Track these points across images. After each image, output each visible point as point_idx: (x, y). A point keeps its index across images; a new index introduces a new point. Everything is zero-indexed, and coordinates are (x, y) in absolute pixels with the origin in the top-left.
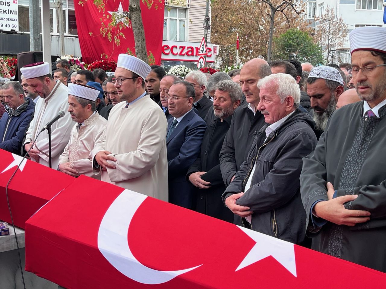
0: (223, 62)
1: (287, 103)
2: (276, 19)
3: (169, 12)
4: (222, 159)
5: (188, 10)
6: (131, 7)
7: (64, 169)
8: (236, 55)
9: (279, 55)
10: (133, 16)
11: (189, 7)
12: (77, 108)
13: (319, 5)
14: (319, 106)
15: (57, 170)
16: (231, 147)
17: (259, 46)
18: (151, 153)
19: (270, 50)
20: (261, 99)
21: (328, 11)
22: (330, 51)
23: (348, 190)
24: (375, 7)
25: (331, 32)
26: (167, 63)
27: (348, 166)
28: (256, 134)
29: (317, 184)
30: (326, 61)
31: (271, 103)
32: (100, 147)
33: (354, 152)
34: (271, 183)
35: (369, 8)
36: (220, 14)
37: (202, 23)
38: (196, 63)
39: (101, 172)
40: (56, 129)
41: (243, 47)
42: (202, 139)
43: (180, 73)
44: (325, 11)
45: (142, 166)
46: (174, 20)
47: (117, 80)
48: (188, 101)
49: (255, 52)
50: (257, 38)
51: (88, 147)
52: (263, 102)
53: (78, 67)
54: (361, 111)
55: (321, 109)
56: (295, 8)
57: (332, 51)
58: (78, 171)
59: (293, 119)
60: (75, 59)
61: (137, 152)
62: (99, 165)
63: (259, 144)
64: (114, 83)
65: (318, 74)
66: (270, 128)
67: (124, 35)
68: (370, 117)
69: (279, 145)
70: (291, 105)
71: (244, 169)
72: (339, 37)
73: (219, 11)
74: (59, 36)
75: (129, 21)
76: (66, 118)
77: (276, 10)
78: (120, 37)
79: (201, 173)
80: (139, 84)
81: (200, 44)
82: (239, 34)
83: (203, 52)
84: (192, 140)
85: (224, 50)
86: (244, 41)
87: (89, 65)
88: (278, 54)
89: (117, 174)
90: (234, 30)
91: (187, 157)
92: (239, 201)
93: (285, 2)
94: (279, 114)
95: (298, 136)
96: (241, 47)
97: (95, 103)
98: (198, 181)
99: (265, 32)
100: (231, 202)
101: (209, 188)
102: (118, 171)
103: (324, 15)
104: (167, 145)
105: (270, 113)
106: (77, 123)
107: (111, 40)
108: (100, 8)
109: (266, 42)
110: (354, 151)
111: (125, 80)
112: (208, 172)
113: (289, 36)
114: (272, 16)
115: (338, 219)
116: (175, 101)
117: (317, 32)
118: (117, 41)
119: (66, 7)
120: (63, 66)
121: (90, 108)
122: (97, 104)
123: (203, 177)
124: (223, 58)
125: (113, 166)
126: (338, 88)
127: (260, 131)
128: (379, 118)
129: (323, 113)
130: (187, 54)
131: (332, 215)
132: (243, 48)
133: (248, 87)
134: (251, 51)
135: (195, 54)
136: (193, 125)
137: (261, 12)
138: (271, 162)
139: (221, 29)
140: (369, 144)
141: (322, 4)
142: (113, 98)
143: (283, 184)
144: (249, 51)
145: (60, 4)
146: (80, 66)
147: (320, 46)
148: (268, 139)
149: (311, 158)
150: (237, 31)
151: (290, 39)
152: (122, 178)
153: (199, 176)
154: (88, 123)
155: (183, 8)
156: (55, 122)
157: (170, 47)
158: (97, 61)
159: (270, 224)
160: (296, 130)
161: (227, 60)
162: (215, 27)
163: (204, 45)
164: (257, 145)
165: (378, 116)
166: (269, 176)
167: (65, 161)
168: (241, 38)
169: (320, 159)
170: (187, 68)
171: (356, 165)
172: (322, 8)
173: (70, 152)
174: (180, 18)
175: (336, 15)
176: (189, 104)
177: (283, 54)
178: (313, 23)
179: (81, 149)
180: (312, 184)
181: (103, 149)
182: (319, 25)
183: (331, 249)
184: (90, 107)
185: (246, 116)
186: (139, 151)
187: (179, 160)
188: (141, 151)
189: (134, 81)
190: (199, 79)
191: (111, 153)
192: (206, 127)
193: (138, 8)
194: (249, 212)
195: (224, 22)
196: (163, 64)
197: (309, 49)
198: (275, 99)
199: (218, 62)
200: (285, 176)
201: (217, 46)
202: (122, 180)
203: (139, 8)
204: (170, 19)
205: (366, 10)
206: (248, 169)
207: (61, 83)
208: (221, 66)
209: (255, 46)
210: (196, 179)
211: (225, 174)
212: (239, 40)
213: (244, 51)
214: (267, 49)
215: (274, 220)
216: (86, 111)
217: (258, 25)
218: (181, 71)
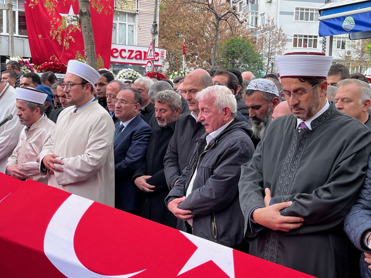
0: (170, 66)
1: (224, 113)
2: (220, 27)
3: (118, 17)
4: (166, 164)
5: (137, 15)
6: (81, 11)
7: (12, 171)
8: (182, 60)
9: (223, 62)
10: (83, 20)
11: (138, 13)
12: (26, 112)
13: (260, 15)
14: (257, 116)
15: (5, 173)
16: (175, 152)
17: (204, 52)
18: (98, 157)
19: (215, 56)
20: (200, 111)
21: (269, 21)
22: (270, 59)
23: (283, 197)
24: (312, 19)
25: (271, 41)
26: (116, 65)
27: (283, 175)
28: (198, 141)
29: (255, 191)
30: (266, 68)
31: (210, 114)
32: (48, 150)
33: (289, 162)
34: (212, 188)
35: (306, 19)
36: (167, 20)
37: (150, 28)
38: (144, 66)
39: (48, 174)
40: (5, 131)
41: (189, 52)
42: (147, 144)
43: (128, 76)
44: (266, 21)
45: (89, 170)
46: (123, 25)
47: (66, 86)
48: (135, 107)
49: (200, 58)
50: (203, 44)
51: (36, 150)
52: (203, 113)
53: (27, 68)
54: (294, 123)
55: (258, 118)
56: (238, 17)
57: (272, 59)
58: (25, 173)
59: (231, 128)
60: (24, 60)
61: (84, 156)
62: (46, 168)
63: (200, 151)
64: (64, 88)
65: (256, 87)
66: (210, 136)
67: (74, 38)
68: (303, 129)
69: (219, 152)
70: (228, 115)
71: (186, 174)
72: (279, 46)
73: (167, 17)
74: (8, 36)
75: (79, 25)
76: (15, 121)
77: (220, 19)
78: (70, 41)
79: (146, 177)
80: (88, 90)
81: (148, 48)
82: (185, 40)
83: (151, 56)
84: (138, 144)
85: (171, 55)
86: (190, 47)
87: (38, 67)
88: (222, 60)
89: (64, 177)
90: (181, 36)
91: (134, 161)
92: (181, 206)
93: (229, 11)
94: (218, 123)
95: (237, 144)
96: (187, 52)
97: (43, 106)
98: (143, 185)
99: (210, 39)
100: (173, 206)
101: (154, 192)
102: (65, 174)
103: (265, 25)
104: (114, 148)
105: (210, 124)
106: (26, 126)
107: (60, 42)
108: (50, 11)
109: (211, 49)
110: (288, 160)
111: (74, 86)
112: (153, 176)
113: (232, 44)
114: (216, 25)
115: (274, 225)
116: (123, 105)
117: (259, 40)
118: (66, 44)
119: (16, 8)
120: (13, 67)
121: (39, 112)
122: (46, 108)
123: (148, 181)
124: (170, 62)
125: (60, 169)
126: (274, 100)
127: (201, 138)
128: (311, 130)
129: (260, 122)
130: (136, 57)
131: (269, 221)
132: (189, 54)
133: (191, 97)
134: (196, 57)
135: (143, 58)
136: (140, 130)
137: (207, 20)
138: (211, 168)
139: (169, 34)
140: (302, 154)
141: (263, 14)
142: (63, 101)
143: (223, 189)
144: (194, 56)
145: (10, 6)
146: (29, 68)
147: (261, 54)
148: (208, 146)
149: (249, 166)
150: (183, 37)
151: (234, 46)
152: (69, 181)
153: (145, 180)
154: (37, 126)
155: (131, 13)
156: (3, 124)
157: (119, 50)
158: (46, 62)
159: (210, 226)
160: (235, 138)
161: (174, 65)
162: (163, 32)
163: (152, 49)
164: (198, 152)
165: (310, 128)
166: (209, 181)
167: (13, 164)
168: (188, 44)
169: (257, 167)
170: (136, 72)
171: (290, 174)
172: (263, 17)
173: (18, 155)
174: (128, 23)
175: (276, 25)
176: (135, 110)
177: (227, 60)
178: (255, 31)
179: (29, 152)
180: (251, 191)
181: (51, 152)
182: (260, 34)
183: (267, 252)
184: (39, 110)
185: (189, 123)
186: (86, 155)
187: (126, 164)
188: (88, 155)
189: (83, 86)
190: (148, 85)
191: (59, 157)
192: (151, 132)
193: (87, 13)
194: (190, 216)
195: (171, 28)
196: (112, 66)
197: (251, 56)
198: (213, 110)
199: (165, 66)
200: (224, 181)
201: (164, 51)
202: (69, 183)
203: (89, 12)
204: (119, 23)
205: (304, 21)
206: (190, 174)
207: (10, 86)
208: (168, 69)
209: (200, 52)
210: (141, 183)
211: (169, 178)
212: (186, 45)
213: (190, 56)
214: (211, 55)
215: (214, 224)
216: (34, 115)
217: (204, 32)
218: (129, 74)
